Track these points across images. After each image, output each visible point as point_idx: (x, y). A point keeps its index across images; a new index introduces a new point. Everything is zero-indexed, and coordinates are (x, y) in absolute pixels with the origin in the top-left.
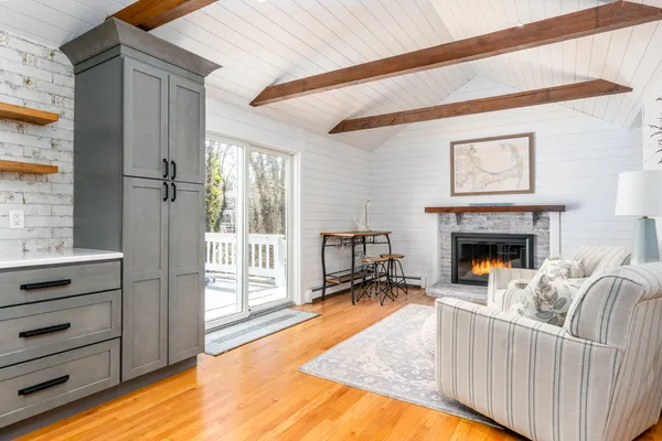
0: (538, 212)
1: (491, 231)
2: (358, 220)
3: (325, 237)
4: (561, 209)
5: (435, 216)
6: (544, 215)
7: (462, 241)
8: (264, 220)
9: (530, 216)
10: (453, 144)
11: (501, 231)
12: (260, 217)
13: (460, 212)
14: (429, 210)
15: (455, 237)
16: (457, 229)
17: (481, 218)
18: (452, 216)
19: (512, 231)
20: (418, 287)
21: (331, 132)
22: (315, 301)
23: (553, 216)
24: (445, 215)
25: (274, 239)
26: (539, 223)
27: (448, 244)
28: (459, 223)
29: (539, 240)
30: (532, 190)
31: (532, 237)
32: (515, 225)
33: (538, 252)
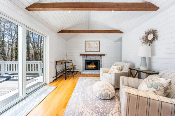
0: (101, 55)
1: (92, 59)
2: (65, 57)
3: (56, 62)
4: (104, 55)
5: (82, 56)
6: (101, 56)
7: (87, 61)
8: (35, 57)
9: (99, 56)
10: (85, 41)
11: (94, 59)
12: (34, 56)
13: (87, 55)
14: (81, 55)
15: (86, 60)
16: (86, 59)
17: (90, 57)
18: (85, 56)
19: (96, 59)
20: (78, 72)
21: (59, 33)
22: (54, 81)
23: (103, 56)
24: (84, 56)
25: (38, 62)
26: (101, 58)
27: (84, 62)
28: (86, 58)
29: (100, 61)
30: (99, 52)
31: (99, 60)
32: (97, 58)
33: (100, 63)
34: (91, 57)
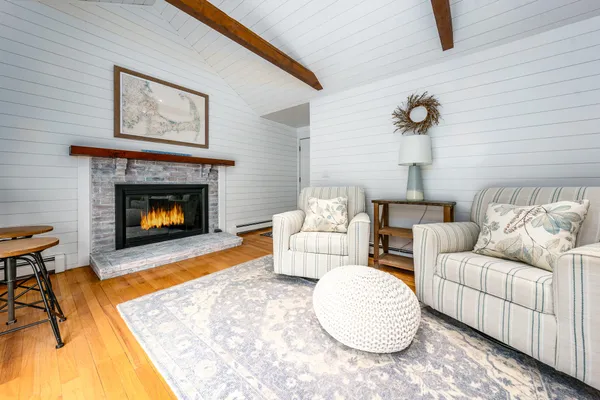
1: (167, 182)
4: (231, 163)
5: (86, 161)
6: (217, 168)
9: (209, 168)
10: (118, 68)
13: (131, 156)
14: (76, 151)
15: (123, 190)
16: (123, 179)
18: (122, 162)
19: (188, 182)
23: (220, 169)
24: (103, 162)
26: (212, 175)
28: (126, 173)
29: (211, 189)
30: (206, 146)
31: (206, 186)
32: (191, 176)
33: (211, 200)
34: (160, 168)
